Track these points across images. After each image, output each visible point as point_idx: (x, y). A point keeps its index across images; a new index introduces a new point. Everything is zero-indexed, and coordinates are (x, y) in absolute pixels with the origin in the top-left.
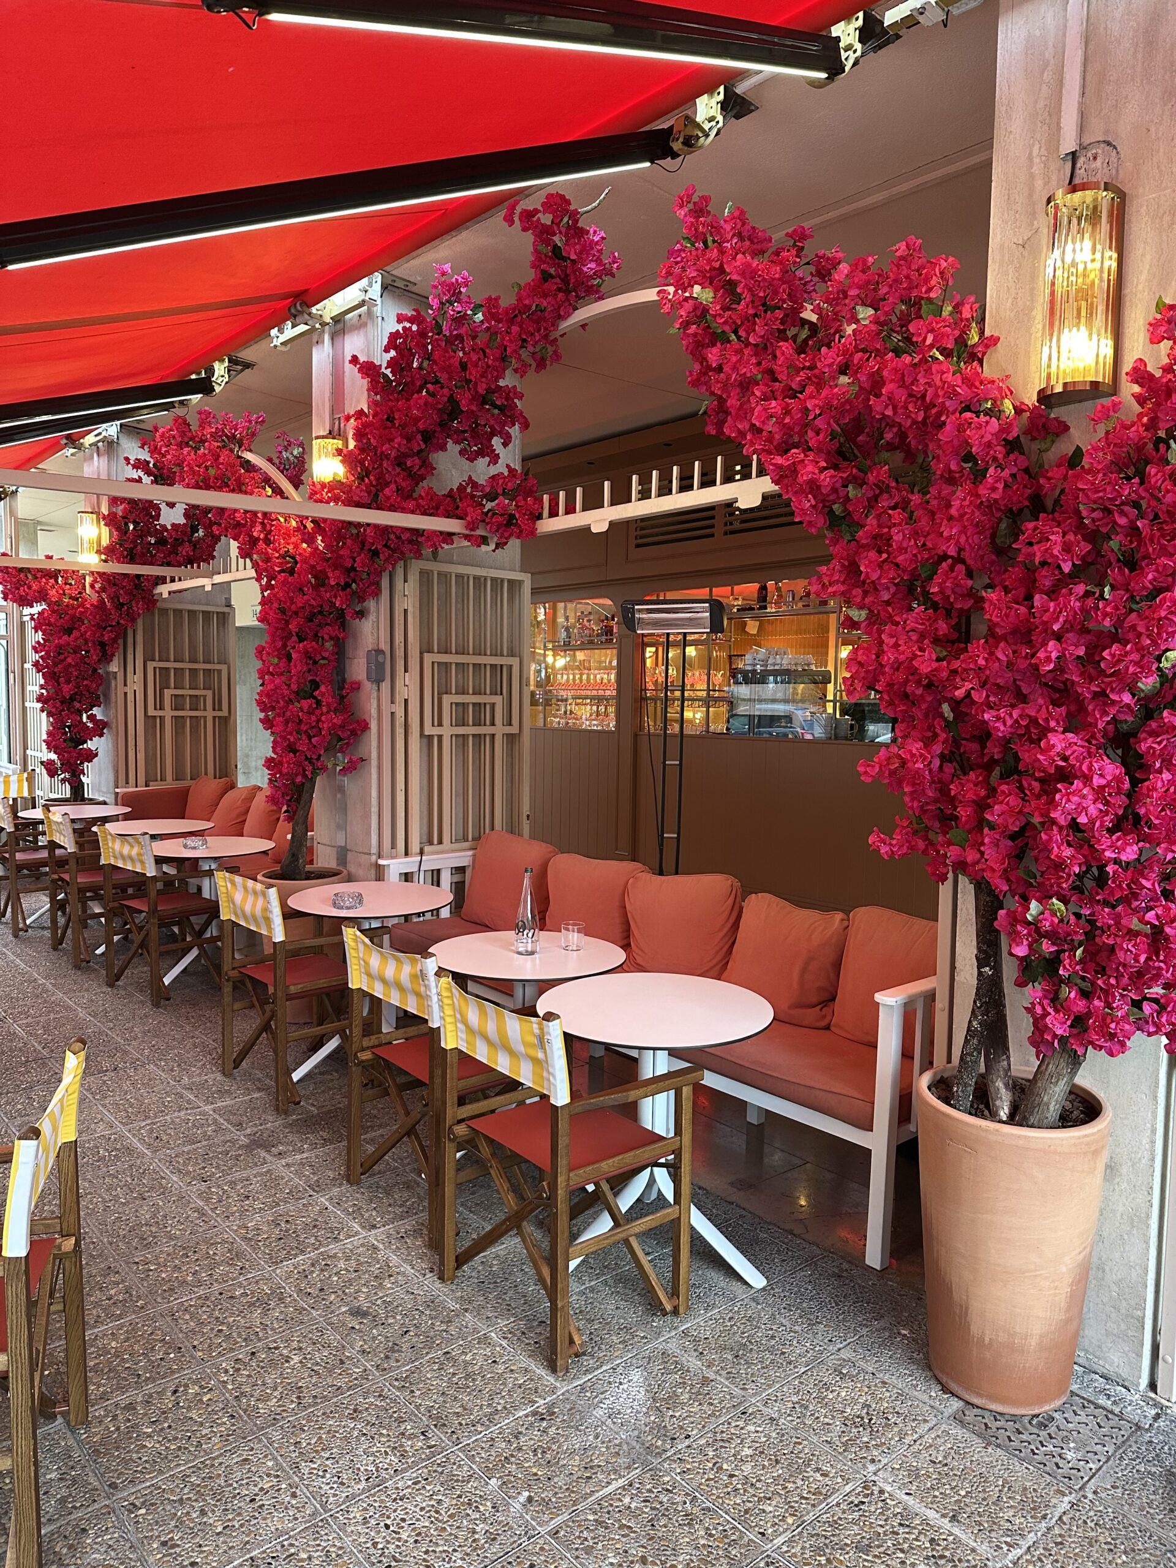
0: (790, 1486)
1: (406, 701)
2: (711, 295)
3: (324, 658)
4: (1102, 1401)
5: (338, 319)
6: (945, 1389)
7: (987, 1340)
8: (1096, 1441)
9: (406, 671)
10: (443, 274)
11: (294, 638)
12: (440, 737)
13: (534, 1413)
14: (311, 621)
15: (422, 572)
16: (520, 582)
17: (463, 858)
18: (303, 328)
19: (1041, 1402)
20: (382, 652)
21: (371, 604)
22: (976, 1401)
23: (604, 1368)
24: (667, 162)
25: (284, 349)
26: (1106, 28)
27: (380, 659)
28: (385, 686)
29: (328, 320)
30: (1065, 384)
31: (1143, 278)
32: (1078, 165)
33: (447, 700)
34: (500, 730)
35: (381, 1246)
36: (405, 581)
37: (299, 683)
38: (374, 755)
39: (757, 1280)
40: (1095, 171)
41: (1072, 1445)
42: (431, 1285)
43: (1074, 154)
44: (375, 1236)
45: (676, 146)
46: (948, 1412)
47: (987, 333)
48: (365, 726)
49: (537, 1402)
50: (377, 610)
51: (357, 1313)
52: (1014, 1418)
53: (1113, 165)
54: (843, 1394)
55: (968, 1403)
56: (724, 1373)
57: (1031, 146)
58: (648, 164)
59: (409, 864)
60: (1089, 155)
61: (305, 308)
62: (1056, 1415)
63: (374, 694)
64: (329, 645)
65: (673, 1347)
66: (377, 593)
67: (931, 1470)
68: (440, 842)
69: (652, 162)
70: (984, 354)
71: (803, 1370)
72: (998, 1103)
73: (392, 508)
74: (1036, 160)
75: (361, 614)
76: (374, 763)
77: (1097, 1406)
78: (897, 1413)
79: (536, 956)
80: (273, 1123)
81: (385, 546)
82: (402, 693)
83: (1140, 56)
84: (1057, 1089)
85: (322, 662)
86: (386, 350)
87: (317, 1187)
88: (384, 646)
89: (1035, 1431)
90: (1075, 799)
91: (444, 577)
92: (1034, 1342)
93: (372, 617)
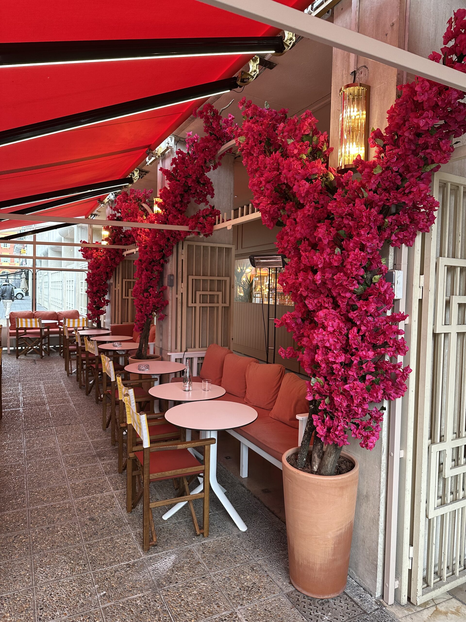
1: (182, 293)
2: (245, 138)
3: (154, 278)
5: (163, 154)
6: (290, 583)
8: (342, 614)
9: (182, 282)
10: (189, 135)
11: (145, 271)
12: (195, 307)
13: (127, 564)
14: (150, 264)
15: (188, 246)
16: (231, 248)
17: (202, 354)
18: (154, 158)
19: (323, 593)
20: (173, 275)
21: (170, 258)
22: (298, 589)
23: (164, 552)
26: (364, 21)
27: (172, 278)
28: (174, 288)
29: (159, 155)
31: (376, 120)
32: (356, 77)
33: (198, 293)
34: (220, 305)
35: (115, 497)
36: (183, 249)
37: (144, 287)
38: (170, 314)
39: (243, 529)
40: (361, 78)
41: (330, 614)
42: (124, 513)
43: (355, 71)
44: (115, 493)
45: (239, 83)
46: (286, 591)
47: (330, 146)
48: (167, 303)
49: (130, 560)
50: (172, 260)
51: (92, 519)
52: (312, 599)
53: (367, 75)
54: (248, 577)
55: (296, 589)
56: (207, 562)
57: (343, 70)
58: (229, 91)
59: (179, 355)
60: (360, 72)
61: (151, 151)
62: (331, 601)
63: (171, 291)
64: (156, 273)
65: (195, 549)
66: (172, 253)
68: (195, 347)
69: (231, 90)
70: (329, 155)
71: (238, 565)
72: (314, 463)
74: (344, 76)
75: (166, 262)
76: (170, 317)
77: (352, 600)
78: (265, 588)
79: (190, 392)
80: (110, 448)
81: (171, 236)
82: (180, 290)
84: (331, 459)
86: (172, 165)
87: (107, 473)
88: (174, 273)
89: (318, 605)
91: (198, 247)
93: (170, 263)
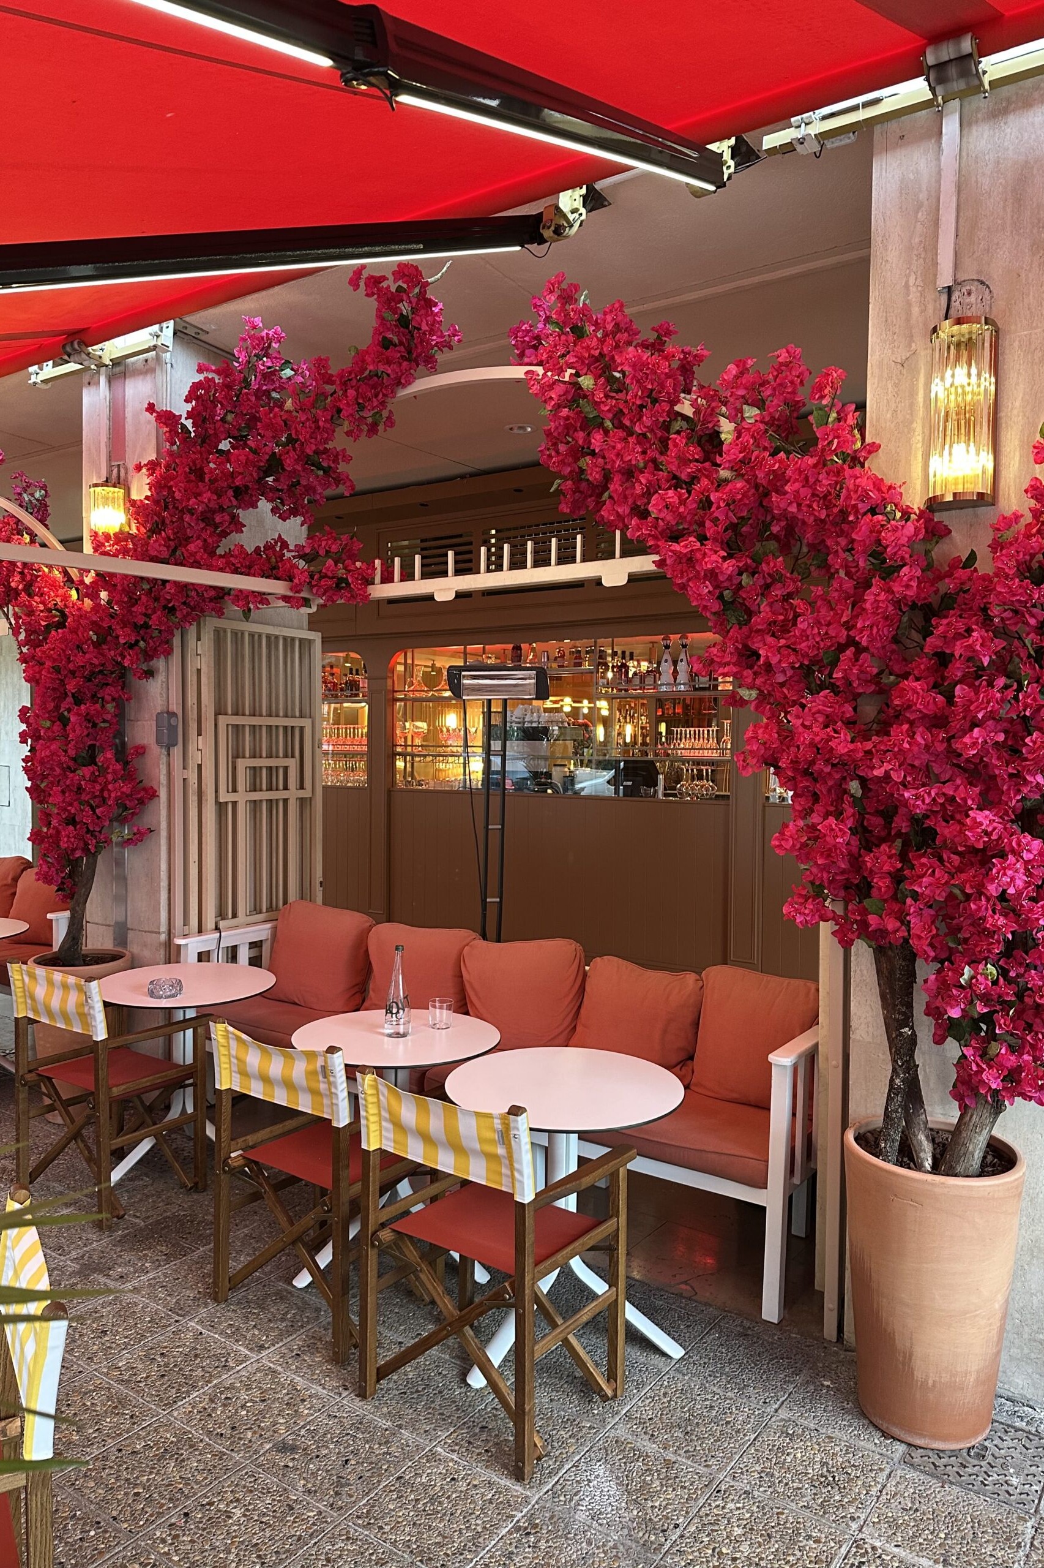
0: (791, 1558)
1: (200, 766)
2: (592, 382)
3: (104, 721)
4: (1018, 1424)
5: (117, 362)
6: (885, 1435)
7: (930, 1382)
8: (1029, 1463)
9: (199, 734)
10: (254, 327)
11: (70, 699)
12: (234, 804)
13: (517, 1529)
14: (90, 680)
15: (217, 631)
16: (310, 642)
17: (262, 932)
18: (72, 367)
19: (976, 1434)
20: (174, 714)
21: (160, 663)
22: (919, 1442)
23: (567, 1467)
24: (533, 247)
25: (44, 387)
26: (977, 182)
27: (173, 721)
28: (177, 751)
29: (108, 362)
30: (955, 494)
31: (1017, 404)
32: (953, 298)
33: (242, 764)
34: (293, 794)
35: (279, 1368)
36: (199, 639)
37: (77, 749)
38: (164, 825)
39: (675, 1351)
40: (969, 304)
41: (1012, 1471)
42: (351, 1404)
43: (949, 288)
44: (268, 1358)
45: (547, 233)
46: (897, 1456)
47: (868, 440)
48: (153, 794)
49: (513, 1516)
50: (167, 671)
51: (284, 1448)
52: (954, 1454)
53: (987, 302)
54: (799, 1455)
55: (910, 1445)
56: (682, 1452)
57: (908, 276)
58: (518, 248)
59: (206, 942)
60: (964, 290)
61: (83, 347)
62: (987, 1443)
63: (164, 759)
64: (110, 707)
65: (622, 1432)
66: (168, 653)
67: (907, 1518)
68: (234, 916)
69: (523, 246)
70: (866, 459)
71: (753, 1437)
72: (922, 1155)
73: (197, 565)
74: (913, 289)
75: (150, 674)
76: (164, 833)
77: (1017, 1430)
78: (854, 1466)
79: (408, 1037)
80: (98, 1243)
81: (184, 603)
82: (195, 758)
83: (1009, 210)
84: (981, 1138)
85: (102, 725)
86: (187, 400)
87: (180, 1310)
88: (175, 707)
89: (976, 1462)
90: (1009, 873)
91: (237, 635)
92: (972, 1379)
93: (161, 678)
